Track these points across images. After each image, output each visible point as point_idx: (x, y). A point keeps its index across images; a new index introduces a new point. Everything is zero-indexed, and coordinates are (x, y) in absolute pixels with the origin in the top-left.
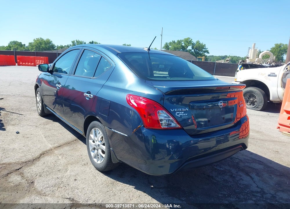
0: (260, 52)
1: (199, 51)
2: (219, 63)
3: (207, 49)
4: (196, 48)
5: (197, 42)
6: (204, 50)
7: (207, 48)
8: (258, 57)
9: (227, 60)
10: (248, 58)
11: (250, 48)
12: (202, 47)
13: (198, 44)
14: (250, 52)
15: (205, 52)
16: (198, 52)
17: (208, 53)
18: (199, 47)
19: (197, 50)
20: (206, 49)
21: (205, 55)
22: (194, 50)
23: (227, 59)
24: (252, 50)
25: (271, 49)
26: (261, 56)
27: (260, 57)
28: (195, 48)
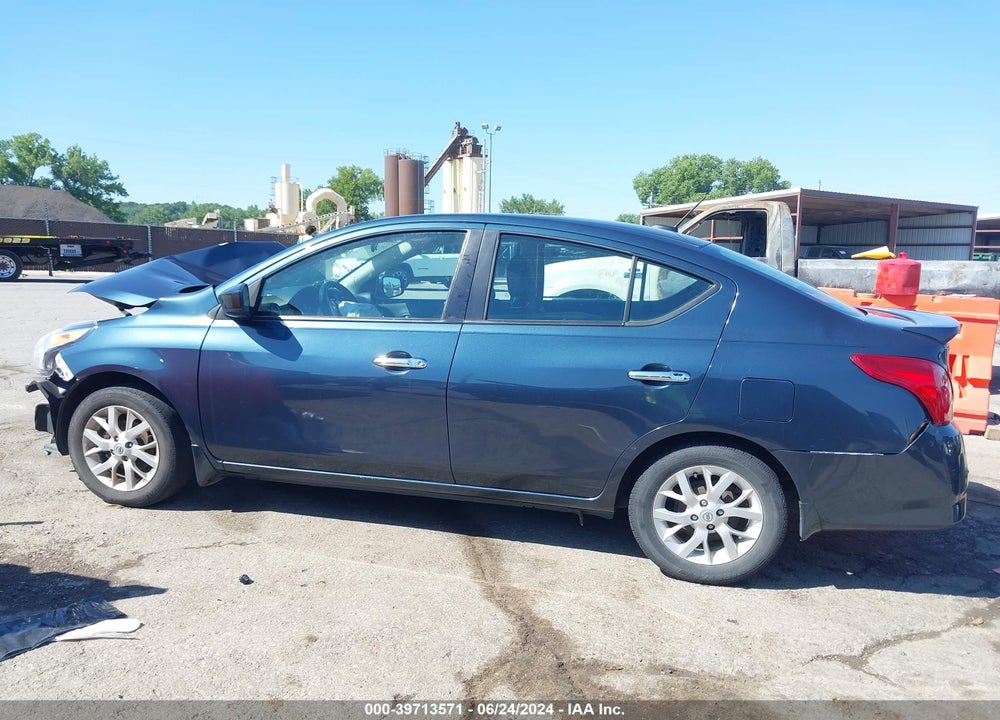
0: (308, 193)
1: (87, 185)
2: (180, 231)
3: (118, 181)
4: (72, 176)
5: (73, 154)
6: (103, 182)
7: (114, 175)
8: (305, 209)
9: (210, 220)
10: (274, 210)
11: (274, 180)
12: (96, 172)
13: (75, 159)
14: (277, 191)
15: (109, 189)
16: (83, 188)
17: (122, 192)
18: (85, 171)
19: (75, 182)
20: (111, 179)
21: (111, 200)
22: (66, 184)
23: (208, 216)
24: (284, 186)
25: (329, 182)
26: (313, 204)
27: (310, 207)
28: (65, 174)
